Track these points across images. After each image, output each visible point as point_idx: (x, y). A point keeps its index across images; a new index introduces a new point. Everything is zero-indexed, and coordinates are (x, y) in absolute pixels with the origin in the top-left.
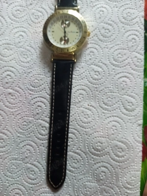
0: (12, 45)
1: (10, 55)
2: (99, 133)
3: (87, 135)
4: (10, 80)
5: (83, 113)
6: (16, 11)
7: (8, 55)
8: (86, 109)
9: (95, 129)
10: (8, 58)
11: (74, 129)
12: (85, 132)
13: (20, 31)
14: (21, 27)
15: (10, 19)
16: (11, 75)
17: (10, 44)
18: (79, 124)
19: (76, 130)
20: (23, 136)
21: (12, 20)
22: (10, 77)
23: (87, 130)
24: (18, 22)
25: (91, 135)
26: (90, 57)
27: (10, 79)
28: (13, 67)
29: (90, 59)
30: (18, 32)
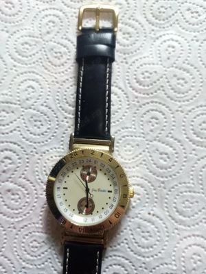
0: (15, 104)
1: (12, 122)
2: (170, 266)
3: (146, 269)
4: (10, 166)
5: (139, 228)
6: (22, 44)
7: (8, 122)
8: (145, 220)
9: (162, 258)
10: (7, 127)
11: (123, 257)
12: (144, 263)
13: (29, 80)
14: (30, 72)
15: (12, 58)
16: (12, 158)
17: (11, 103)
18: (133, 249)
19: (127, 259)
20: (31, 267)
21: (15, 61)
22: (10, 161)
23: (147, 259)
24: (26, 64)
25: (154, 269)
26: (152, 128)
27: (10, 164)
28: (15, 143)
29: (151, 131)
30: (26, 80)
